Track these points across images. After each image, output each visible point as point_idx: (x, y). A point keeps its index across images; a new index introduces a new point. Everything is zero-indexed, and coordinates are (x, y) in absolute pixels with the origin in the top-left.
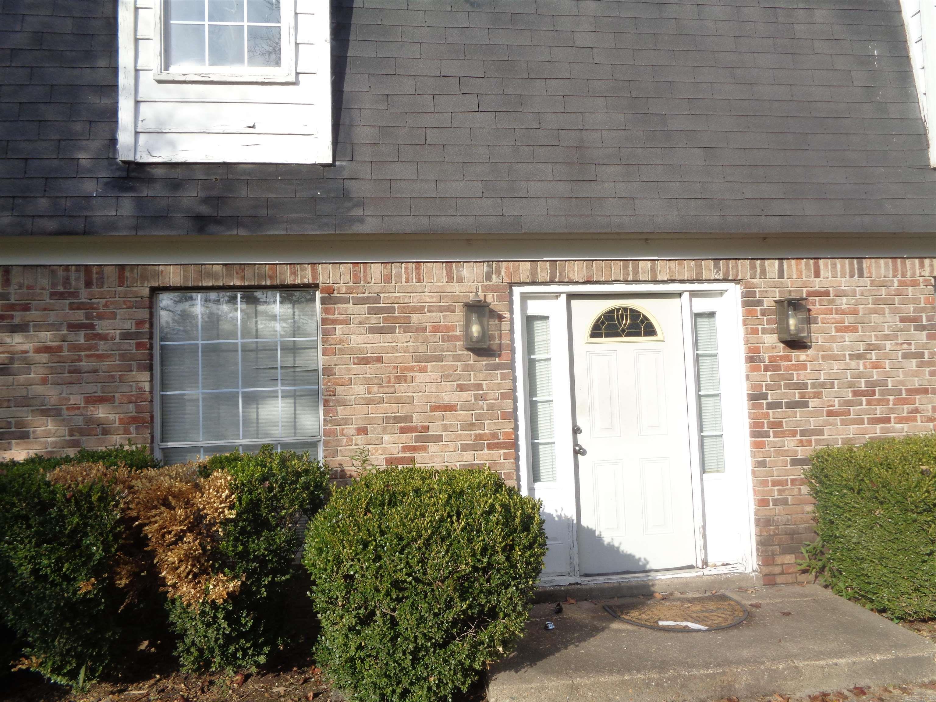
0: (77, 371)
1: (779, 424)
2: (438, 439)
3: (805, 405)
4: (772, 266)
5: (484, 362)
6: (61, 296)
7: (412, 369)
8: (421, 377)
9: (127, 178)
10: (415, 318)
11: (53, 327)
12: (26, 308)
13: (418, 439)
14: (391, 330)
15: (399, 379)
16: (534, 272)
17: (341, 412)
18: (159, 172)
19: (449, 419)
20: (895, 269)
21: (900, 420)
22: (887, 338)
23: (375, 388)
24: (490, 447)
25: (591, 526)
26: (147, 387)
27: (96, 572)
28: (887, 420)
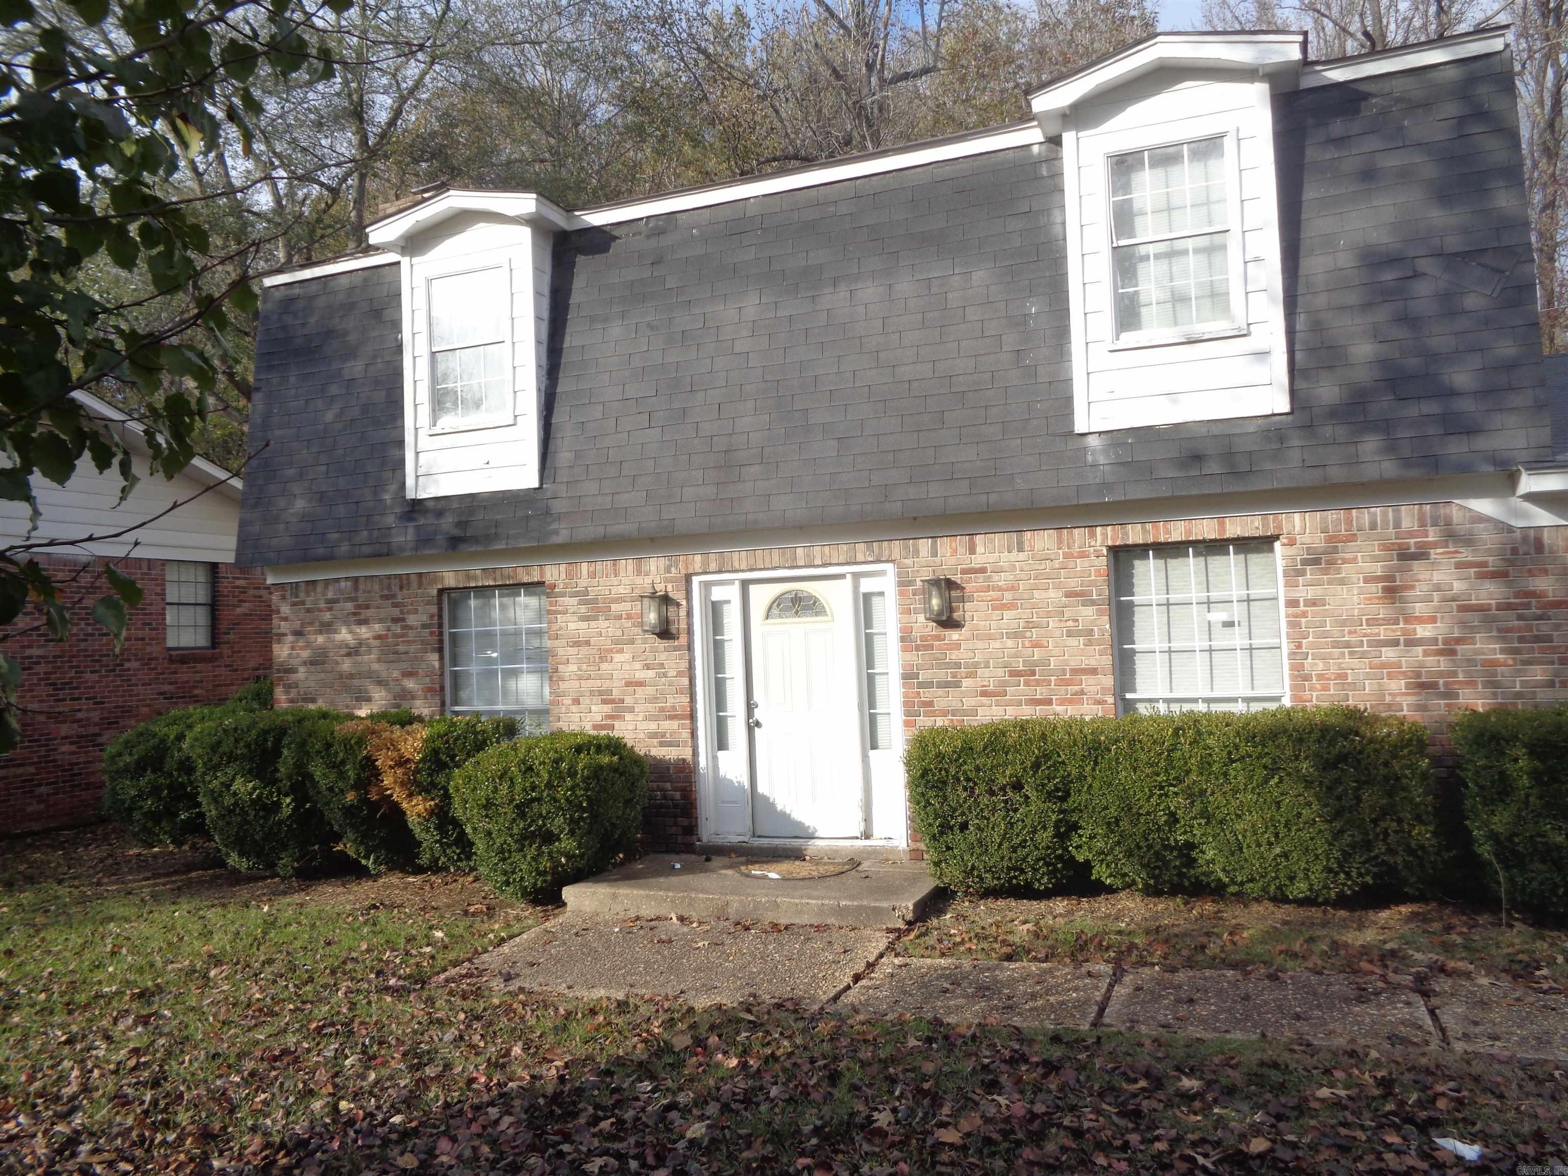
0: (396, 653)
1: (930, 704)
2: (631, 710)
3: (957, 685)
4: (924, 545)
5: (666, 643)
6: (386, 597)
7: (611, 651)
8: (618, 657)
9: (412, 511)
10: (614, 607)
11: (381, 621)
12: (367, 607)
13: (615, 710)
14: (596, 619)
15: (603, 659)
16: (705, 563)
17: (563, 686)
18: (431, 504)
19: (641, 692)
20: (1060, 541)
21: (1062, 702)
22: (1049, 615)
23: (584, 667)
24: (671, 718)
25: (767, 793)
26: (437, 664)
27: (355, 787)
28: (1049, 702)
